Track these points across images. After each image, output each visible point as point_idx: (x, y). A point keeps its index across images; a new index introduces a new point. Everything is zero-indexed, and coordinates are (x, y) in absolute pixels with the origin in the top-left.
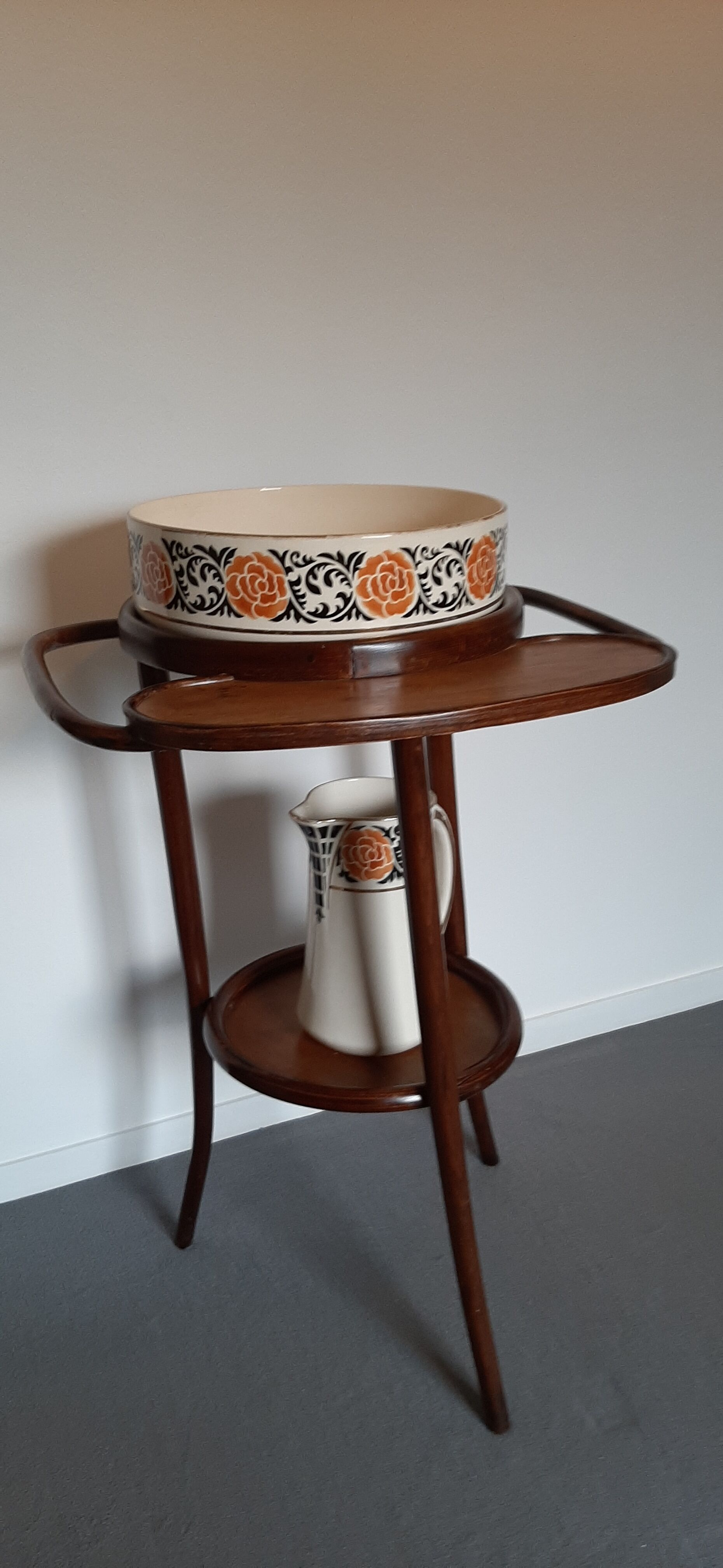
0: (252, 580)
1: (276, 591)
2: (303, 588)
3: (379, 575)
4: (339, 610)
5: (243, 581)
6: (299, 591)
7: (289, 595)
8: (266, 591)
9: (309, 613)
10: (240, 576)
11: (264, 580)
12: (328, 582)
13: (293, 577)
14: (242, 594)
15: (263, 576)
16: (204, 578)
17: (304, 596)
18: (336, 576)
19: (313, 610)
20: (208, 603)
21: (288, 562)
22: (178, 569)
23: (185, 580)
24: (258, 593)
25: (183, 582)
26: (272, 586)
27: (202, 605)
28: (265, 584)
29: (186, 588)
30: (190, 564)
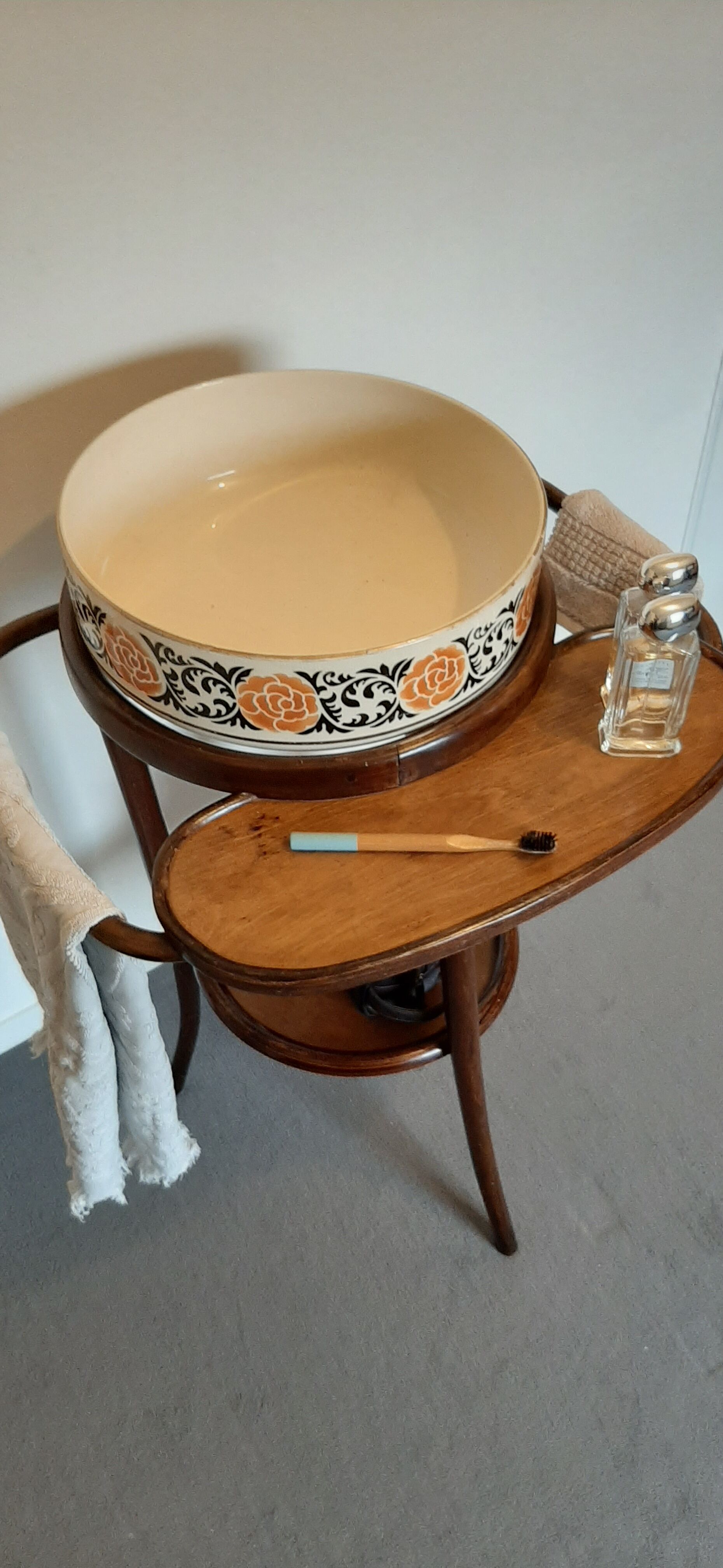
0: (274, 700)
1: (305, 708)
2: (338, 704)
3: (427, 674)
4: (380, 716)
5: (261, 699)
7: (321, 711)
8: (292, 709)
9: (345, 724)
10: (257, 695)
11: (291, 699)
12: (368, 693)
13: (326, 695)
14: (260, 709)
15: (289, 696)
16: (209, 690)
17: (340, 710)
18: (379, 687)
19: (350, 721)
20: (213, 712)
21: (320, 682)
22: (169, 672)
23: (180, 686)
24: (281, 710)
25: (176, 686)
26: (299, 704)
27: (206, 712)
28: (291, 703)
29: (182, 692)
30: (186, 672)
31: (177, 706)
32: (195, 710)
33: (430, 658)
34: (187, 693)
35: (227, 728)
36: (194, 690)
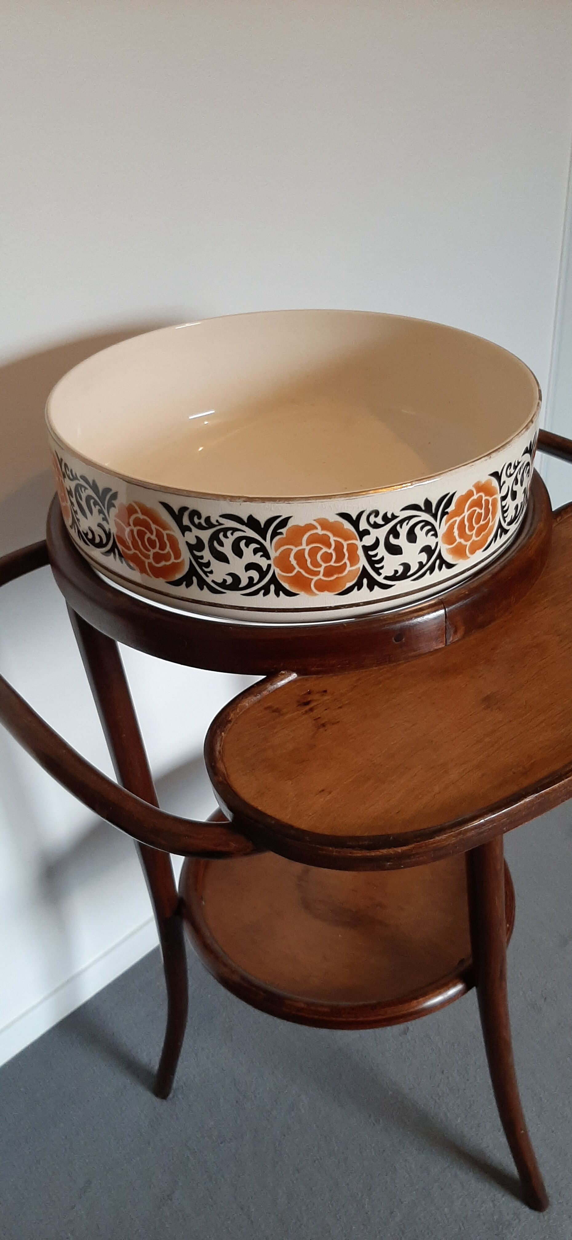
0: (313, 552)
1: (346, 560)
2: (381, 551)
3: (466, 514)
4: (421, 565)
5: (300, 557)
6: (376, 555)
7: (363, 562)
8: (332, 563)
9: (386, 578)
10: (295, 550)
11: (331, 551)
12: (412, 537)
13: (368, 541)
14: (297, 568)
15: (329, 546)
16: (239, 553)
17: (382, 559)
18: (422, 528)
19: (391, 573)
20: (244, 582)
21: (363, 525)
22: (193, 541)
23: (206, 555)
24: (321, 566)
25: (202, 557)
26: (340, 556)
27: (235, 584)
28: (331, 554)
29: (208, 564)
30: (214, 537)
31: (202, 584)
32: (223, 584)
33: (470, 494)
34: (216, 565)
35: (259, 601)
36: (223, 558)
